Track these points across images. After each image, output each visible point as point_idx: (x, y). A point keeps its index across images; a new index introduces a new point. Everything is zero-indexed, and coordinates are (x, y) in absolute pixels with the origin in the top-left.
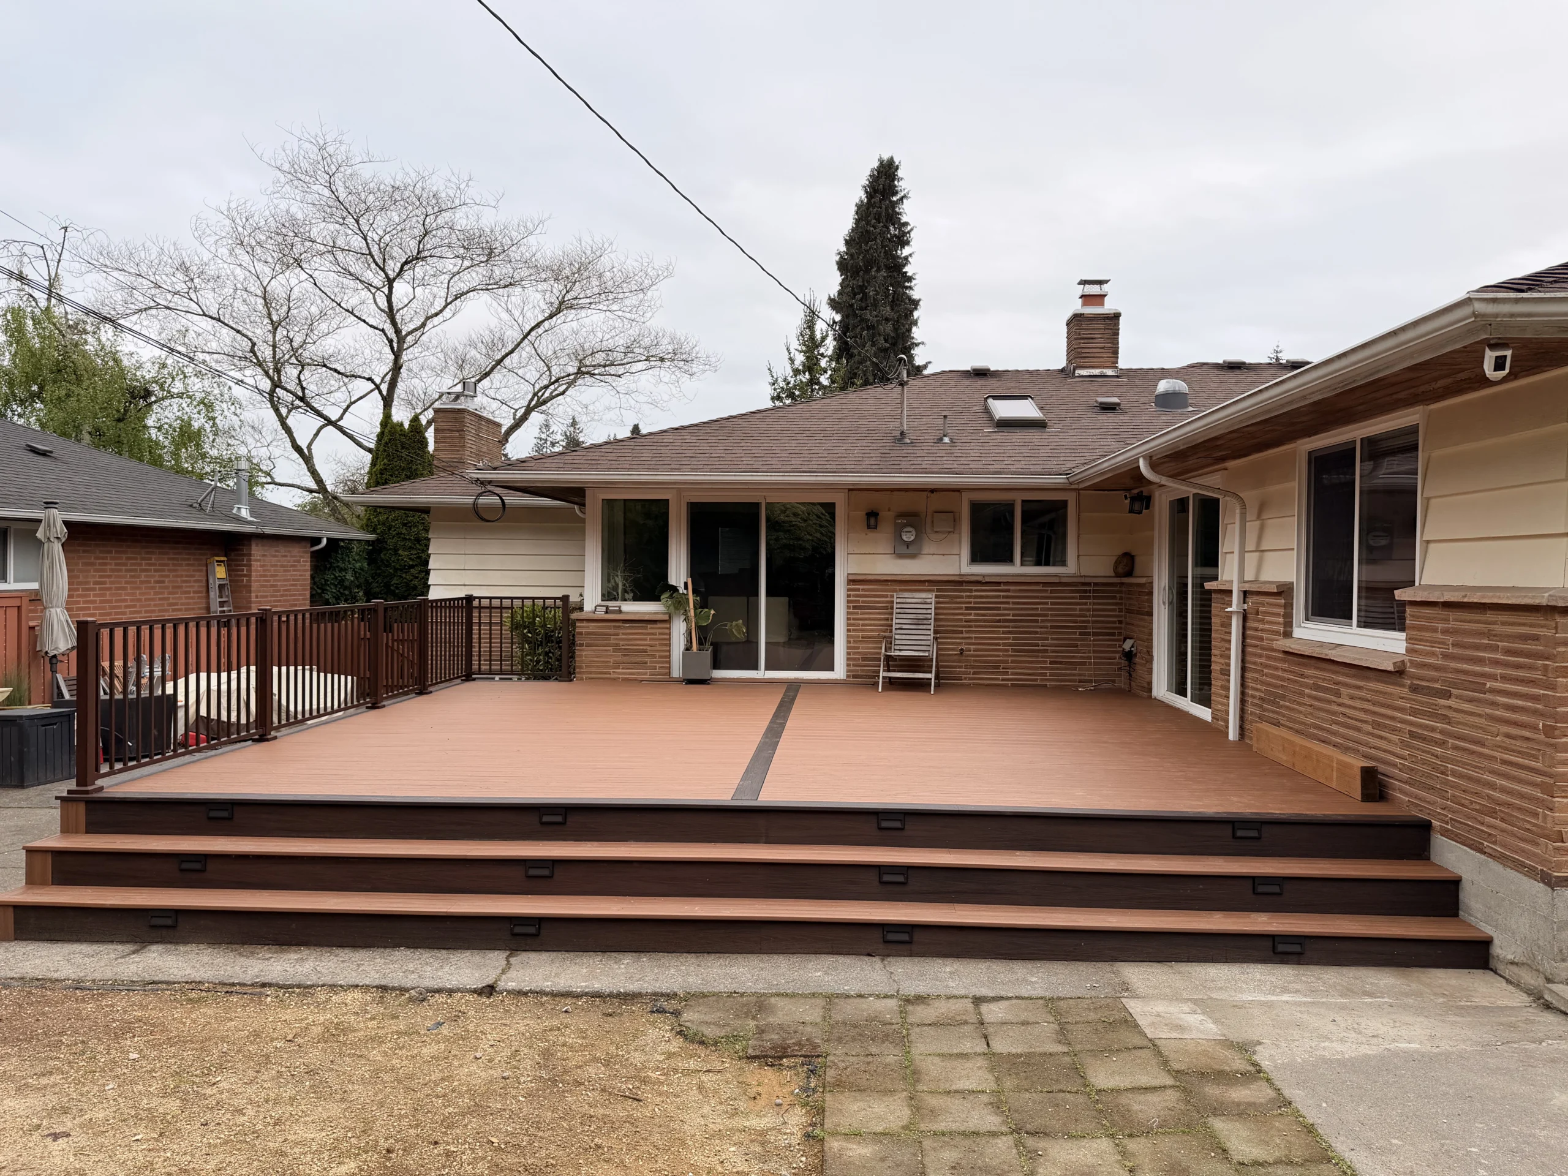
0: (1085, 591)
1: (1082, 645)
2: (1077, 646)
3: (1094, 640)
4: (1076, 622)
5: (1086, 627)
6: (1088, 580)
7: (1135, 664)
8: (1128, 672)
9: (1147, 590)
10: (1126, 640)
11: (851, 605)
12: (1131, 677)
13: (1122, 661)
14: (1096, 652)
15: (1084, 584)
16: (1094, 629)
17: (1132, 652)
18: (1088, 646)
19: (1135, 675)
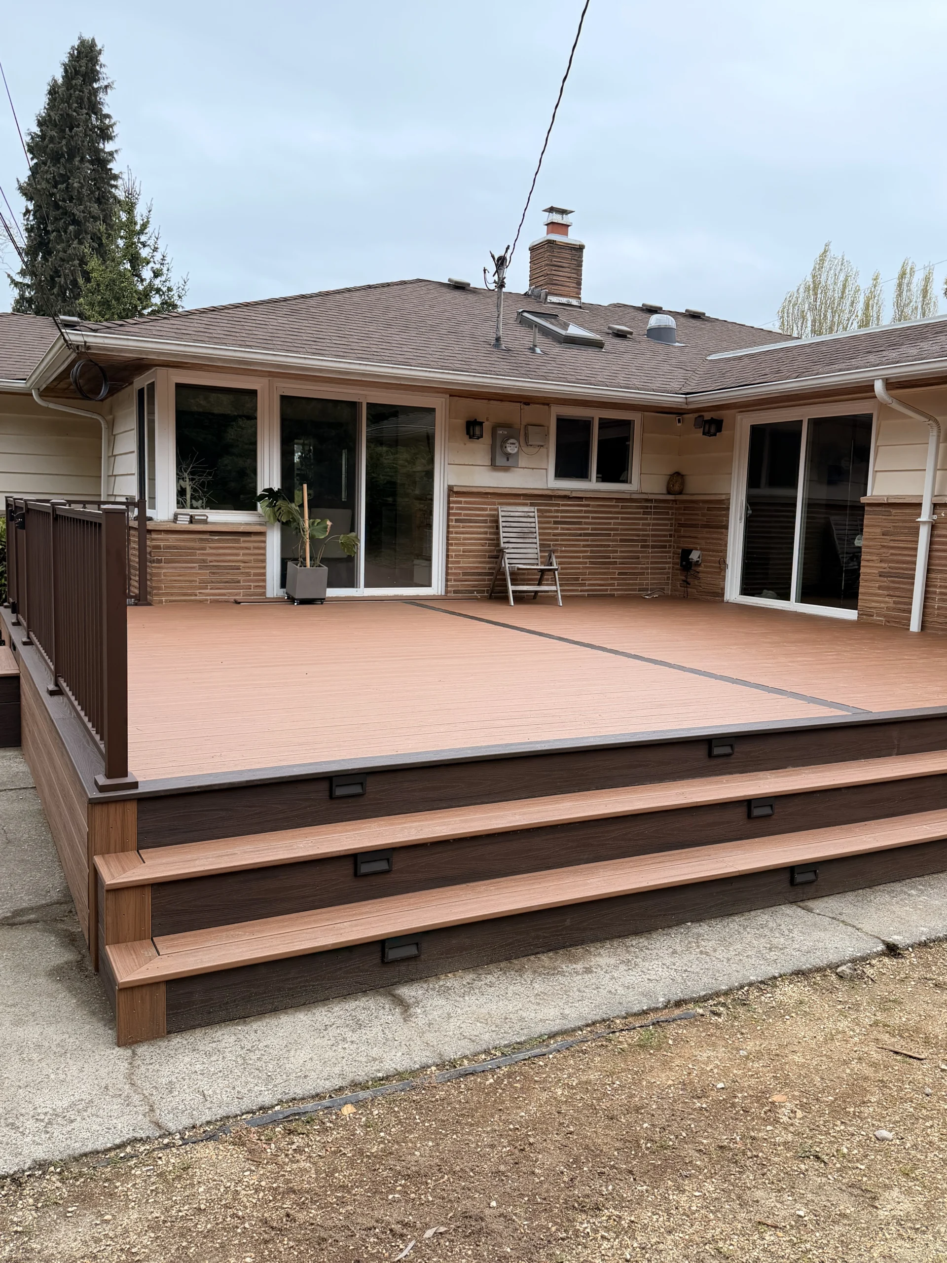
0: (647, 507)
1: (642, 557)
2: (638, 558)
3: (652, 553)
4: (638, 535)
5: (645, 541)
6: (651, 497)
7: (698, 572)
8: (684, 581)
9: (723, 506)
10: (690, 552)
11: (454, 518)
12: (689, 584)
13: (670, 571)
14: (652, 563)
15: (647, 500)
16: (652, 542)
17: (698, 561)
18: (647, 557)
19: (696, 582)
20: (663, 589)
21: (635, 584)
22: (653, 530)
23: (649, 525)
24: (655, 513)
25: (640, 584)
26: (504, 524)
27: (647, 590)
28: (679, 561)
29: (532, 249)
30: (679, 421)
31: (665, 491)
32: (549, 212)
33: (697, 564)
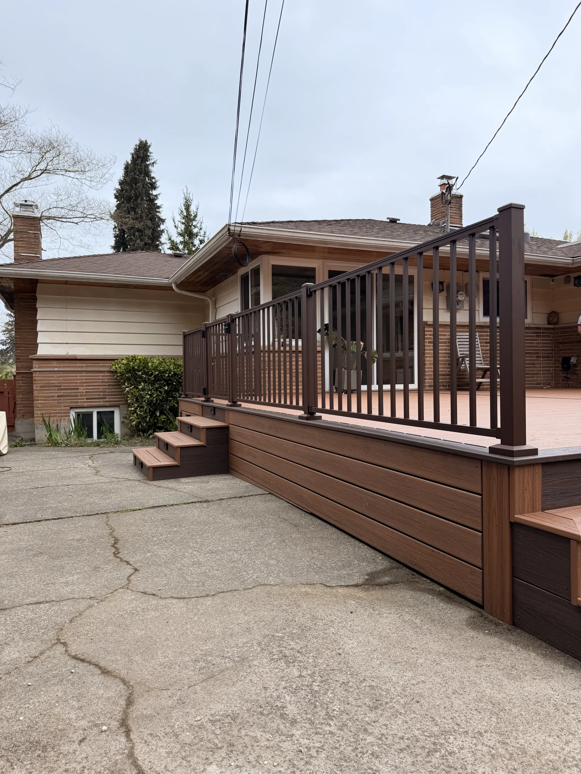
0: (538, 333)
1: (538, 364)
2: (535, 364)
3: (542, 361)
4: (535, 350)
5: (538, 353)
6: (540, 326)
7: (576, 371)
8: (565, 377)
10: (569, 359)
11: (427, 341)
12: (569, 379)
13: (554, 372)
14: (543, 367)
15: (538, 328)
16: (542, 354)
18: (540, 364)
19: (575, 377)
20: (550, 383)
21: (534, 381)
22: (542, 347)
23: (539, 343)
24: (543, 336)
25: (537, 380)
26: (459, 343)
27: (540, 384)
28: (560, 365)
29: (432, 200)
30: (552, 281)
31: (546, 323)
32: (441, 179)
33: (575, 365)
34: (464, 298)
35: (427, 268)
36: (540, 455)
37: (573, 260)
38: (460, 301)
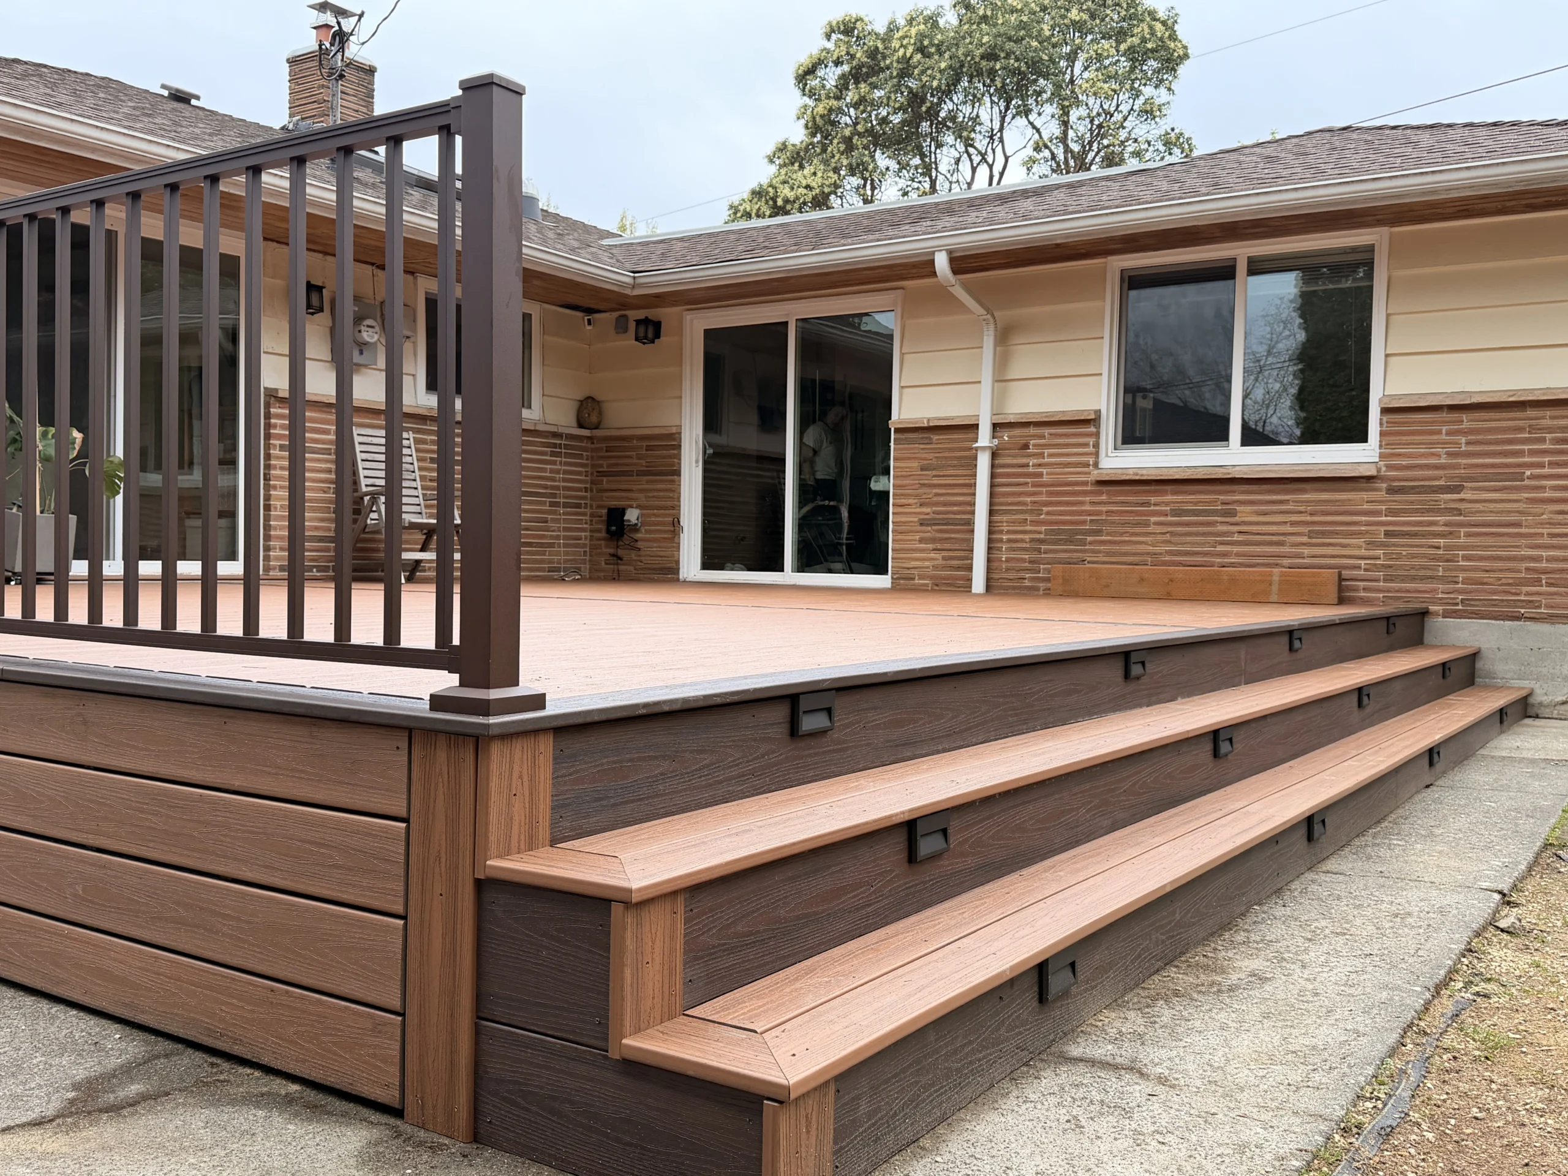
0: (555, 446)
1: (553, 520)
2: (547, 522)
3: (564, 514)
4: (546, 487)
5: (554, 496)
6: (561, 430)
7: (637, 541)
8: (613, 555)
9: (671, 442)
10: (622, 512)
11: (277, 442)
12: (621, 559)
13: (587, 542)
14: (566, 529)
15: (555, 435)
16: (565, 497)
17: (636, 525)
18: (558, 521)
19: (633, 555)
20: (579, 569)
21: (542, 561)
22: (565, 480)
23: (558, 472)
24: (567, 455)
25: (550, 562)
26: (364, 456)
27: (558, 570)
28: (603, 527)
29: (293, 61)
30: (589, 322)
31: (574, 424)
32: (319, 11)
33: (635, 528)
34: (376, 337)
35: (278, 242)
36: (552, 709)
37: (634, 278)
38: (366, 344)
